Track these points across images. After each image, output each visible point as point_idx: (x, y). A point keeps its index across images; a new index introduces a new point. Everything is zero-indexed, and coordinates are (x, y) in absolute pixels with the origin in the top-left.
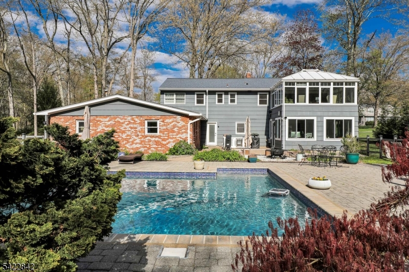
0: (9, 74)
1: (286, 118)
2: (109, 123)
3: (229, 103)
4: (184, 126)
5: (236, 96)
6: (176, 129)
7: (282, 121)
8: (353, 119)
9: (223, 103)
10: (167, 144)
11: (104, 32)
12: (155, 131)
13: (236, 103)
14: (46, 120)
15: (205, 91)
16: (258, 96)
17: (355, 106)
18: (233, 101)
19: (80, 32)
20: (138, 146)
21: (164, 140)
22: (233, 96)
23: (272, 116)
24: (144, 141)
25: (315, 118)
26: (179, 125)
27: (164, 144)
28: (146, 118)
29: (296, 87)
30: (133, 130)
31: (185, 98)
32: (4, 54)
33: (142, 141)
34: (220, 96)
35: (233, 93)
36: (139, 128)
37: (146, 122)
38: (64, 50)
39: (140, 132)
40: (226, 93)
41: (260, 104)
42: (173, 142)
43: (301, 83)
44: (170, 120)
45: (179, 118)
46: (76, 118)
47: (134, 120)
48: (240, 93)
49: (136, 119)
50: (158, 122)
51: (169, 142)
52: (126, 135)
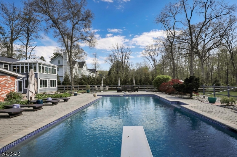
1: (39, 79)
4: (12, 82)
6: (7, 85)
8: (56, 80)
16: (3, 65)
17: (56, 75)
25: (47, 79)
26: (9, 82)
29: (41, 66)
42: (6, 93)
43: (43, 64)
44: (3, 78)
45: (9, 77)
51: (2, 94)
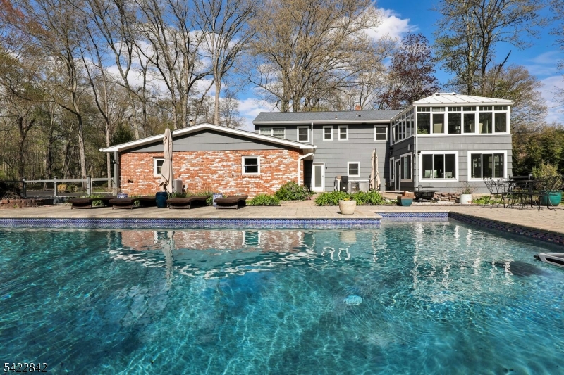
0: (79, 116)
1: (419, 152)
2: (195, 161)
3: (339, 139)
4: (293, 163)
5: (347, 130)
6: (282, 167)
7: (414, 156)
8: (505, 152)
9: (332, 139)
10: (271, 186)
11: (184, 67)
12: (255, 170)
13: (347, 139)
14: (115, 158)
15: (310, 125)
16: (375, 129)
17: (507, 136)
18: (343, 136)
19: (157, 65)
20: (233, 189)
21: (267, 181)
22: (343, 130)
23: (394, 153)
24: (241, 184)
25: (456, 153)
26: (286, 162)
27: (266, 187)
28: (243, 153)
29: (432, 113)
30: (226, 169)
31: (285, 133)
32: (74, 94)
33: (238, 184)
34: (328, 130)
35: (343, 127)
36: (234, 167)
37: (243, 158)
38: (140, 89)
39: (235, 171)
40: (335, 126)
41: (377, 139)
42: (279, 184)
43: (438, 108)
44: (274, 155)
45: (286, 152)
46: (153, 155)
47: (228, 157)
48: (352, 126)
49: (230, 155)
50: (259, 158)
51: (273, 185)
52: (217, 175)
